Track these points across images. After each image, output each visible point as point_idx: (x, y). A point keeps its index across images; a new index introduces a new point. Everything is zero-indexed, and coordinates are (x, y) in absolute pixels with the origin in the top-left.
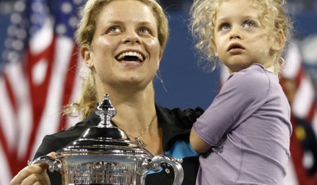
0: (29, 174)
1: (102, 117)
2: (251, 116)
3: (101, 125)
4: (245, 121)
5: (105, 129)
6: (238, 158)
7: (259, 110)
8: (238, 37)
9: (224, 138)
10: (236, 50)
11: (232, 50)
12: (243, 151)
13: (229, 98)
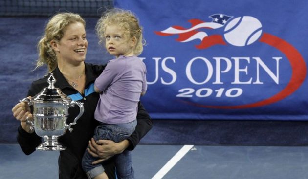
0: (19, 107)
1: (50, 83)
2: (117, 81)
3: (49, 87)
4: (115, 82)
5: (51, 89)
6: (112, 98)
7: (120, 78)
8: (112, 44)
9: (106, 89)
10: (112, 49)
11: (111, 49)
12: (114, 96)
13: (107, 73)
